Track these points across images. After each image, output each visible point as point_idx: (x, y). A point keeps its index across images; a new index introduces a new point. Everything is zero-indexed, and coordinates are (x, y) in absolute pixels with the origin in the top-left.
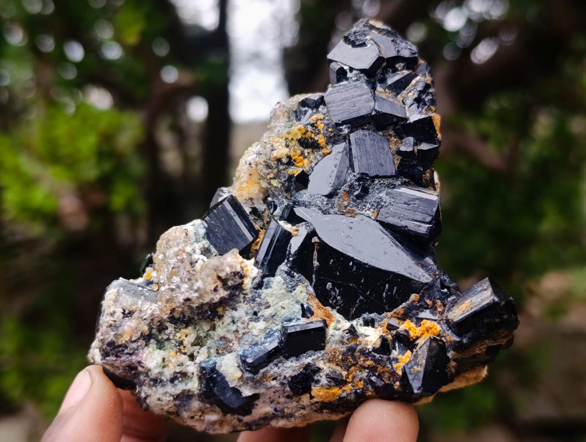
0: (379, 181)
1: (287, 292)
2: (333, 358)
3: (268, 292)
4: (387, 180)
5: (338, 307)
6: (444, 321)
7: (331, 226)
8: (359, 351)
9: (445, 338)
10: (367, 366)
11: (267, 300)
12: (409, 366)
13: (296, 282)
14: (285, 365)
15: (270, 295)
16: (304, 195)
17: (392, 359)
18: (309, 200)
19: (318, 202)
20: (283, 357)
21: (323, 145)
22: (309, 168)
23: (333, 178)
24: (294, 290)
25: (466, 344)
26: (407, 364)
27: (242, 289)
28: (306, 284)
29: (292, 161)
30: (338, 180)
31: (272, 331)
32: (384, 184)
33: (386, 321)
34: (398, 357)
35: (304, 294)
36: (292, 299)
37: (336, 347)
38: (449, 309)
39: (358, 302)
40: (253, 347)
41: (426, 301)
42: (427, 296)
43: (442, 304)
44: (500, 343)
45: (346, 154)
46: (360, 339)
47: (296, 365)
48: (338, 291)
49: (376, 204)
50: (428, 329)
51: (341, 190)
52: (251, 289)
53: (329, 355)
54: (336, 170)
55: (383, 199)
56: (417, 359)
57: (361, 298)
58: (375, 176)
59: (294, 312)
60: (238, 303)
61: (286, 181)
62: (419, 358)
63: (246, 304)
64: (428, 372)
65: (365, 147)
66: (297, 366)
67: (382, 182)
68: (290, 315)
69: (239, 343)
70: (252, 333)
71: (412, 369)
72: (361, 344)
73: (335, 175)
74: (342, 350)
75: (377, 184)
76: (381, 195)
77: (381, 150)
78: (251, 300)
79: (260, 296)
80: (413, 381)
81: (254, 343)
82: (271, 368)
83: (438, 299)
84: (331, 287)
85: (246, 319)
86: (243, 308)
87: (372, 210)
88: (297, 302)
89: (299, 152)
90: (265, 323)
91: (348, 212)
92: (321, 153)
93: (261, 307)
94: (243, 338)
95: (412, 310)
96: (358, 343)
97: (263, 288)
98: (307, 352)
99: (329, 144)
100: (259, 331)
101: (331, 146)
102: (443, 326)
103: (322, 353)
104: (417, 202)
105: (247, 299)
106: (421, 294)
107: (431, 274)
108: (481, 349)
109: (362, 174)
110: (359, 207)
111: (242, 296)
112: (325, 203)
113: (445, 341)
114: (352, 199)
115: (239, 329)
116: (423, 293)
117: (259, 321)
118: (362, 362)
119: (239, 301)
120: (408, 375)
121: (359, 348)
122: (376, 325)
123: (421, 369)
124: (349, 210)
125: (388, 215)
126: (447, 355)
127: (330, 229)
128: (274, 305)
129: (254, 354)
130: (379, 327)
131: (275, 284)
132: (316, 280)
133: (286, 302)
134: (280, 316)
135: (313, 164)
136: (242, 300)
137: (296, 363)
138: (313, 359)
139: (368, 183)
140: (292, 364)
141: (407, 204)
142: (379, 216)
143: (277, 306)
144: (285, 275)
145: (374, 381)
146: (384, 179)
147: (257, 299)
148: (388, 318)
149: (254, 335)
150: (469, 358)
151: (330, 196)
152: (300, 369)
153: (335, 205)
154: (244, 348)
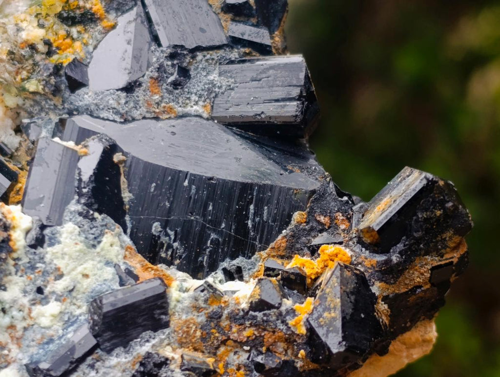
0: (204, 56)
1: (88, 248)
2: (186, 338)
3: (55, 251)
4: (216, 53)
5: (177, 262)
6: (355, 240)
7: (140, 135)
8: (227, 318)
9: (363, 266)
10: (245, 339)
11: (56, 265)
12: (315, 315)
13: (100, 228)
14: (107, 364)
15: (59, 255)
16: (86, 96)
17: (284, 313)
18: (95, 102)
19: (111, 102)
20: (102, 350)
21: (101, 15)
22: (85, 54)
23: (129, 60)
24: (99, 242)
25: (398, 264)
26: (311, 314)
27: (11, 251)
28: (117, 230)
29: (54, 49)
30: (138, 63)
31: (74, 316)
32: (213, 59)
33: (260, 266)
34: (294, 307)
35: (116, 248)
36: (98, 259)
37: (189, 317)
38: (358, 221)
39: (209, 245)
40: (46, 346)
41: (318, 219)
42: (318, 211)
43: (345, 218)
44: (450, 260)
45: (142, 22)
46: (226, 298)
47: (127, 360)
48: (172, 233)
49: (206, 93)
50: (333, 258)
51: (145, 77)
52: (25, 247)
53: (179, 334)
54: (130, 48)
55: (215, 83)
56: (326, 301)
57: (213, 236)
58: (196, 47)
59: (105, 280)
60: (6, 275)
61: (51, 75)
62: (329, 299)
63: (21, 276)
64: (348, 317)
65: (171, 8)
66: (129, 362)
67: (208, 56)
68: (99, 287)
69: (20, 347)
70: (39, 325)
71: (321, 319)
72: (227, 306)
73: (131, 56)
74: (199, 320)
75: (201, 60)
76: (211, 77)
77: (197, 10)
78: (28, 268)
79: (43, 258)
80: (327, 336)
81: (45, 340)
82: (84, 374)
83: (338, 211)
84: (160, 229)
85: (25, 301)
86: (17, 283)
87: (201, 103)
88: (108, 263)
89: (62, 33)
90: (59, 303)
91: (164, 112)
92: (99, 28)
93: (48, 278)
94: (25, 337)
95: (299, 238)
96: (223, 305)
97: (45, 245)
98: (141, 336)
99: (111, 12)
100: (52, 318)
101: (115, 15)
102: (355, 249)
103: (167, 333)
104: (271, 72)
105: (22, 268)
106: (308, 210)
107: (317, 177)
108: (422, 274)
109: (175, 46)
110: (180, 101)
111: (12, 262)
112: (123, 101)
113: (362, 270)
114: (166, 89)
115: (16, 323)
116: (312, 208)
117: (48, 303)
118: (236, 335)
119: (8, 272)
120: (317, 329)
121: (226, 312)
122: (246, 277)
123: (337, 314)
124: (164, 107)
125: (229, 105)
126: (371, 290)
127: (140, 139)
128: (69, 273)
129: (50, 354)
130: (252, 280)
131: (64, 236)
132: (132, 224)
133: (88, 266)
134: (82, 290)
135: (91, 48)
136: (13, 270)
137: (126, 358)
138: (153, 346)
139: (187, 61)
140: (119, 360)
141: (255, 80)
142: (214, 111)
143: (74, 273)
144: (80, 219)
145: (261, 362)
146: (211, 52)
147: (38, 265)
148: (263, 259)
149: (44, 328)
150: (406, 293)
151: (129, 88)
152: (134, 365)
153: (141, 102)
154: (29, 354)
